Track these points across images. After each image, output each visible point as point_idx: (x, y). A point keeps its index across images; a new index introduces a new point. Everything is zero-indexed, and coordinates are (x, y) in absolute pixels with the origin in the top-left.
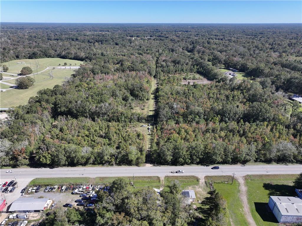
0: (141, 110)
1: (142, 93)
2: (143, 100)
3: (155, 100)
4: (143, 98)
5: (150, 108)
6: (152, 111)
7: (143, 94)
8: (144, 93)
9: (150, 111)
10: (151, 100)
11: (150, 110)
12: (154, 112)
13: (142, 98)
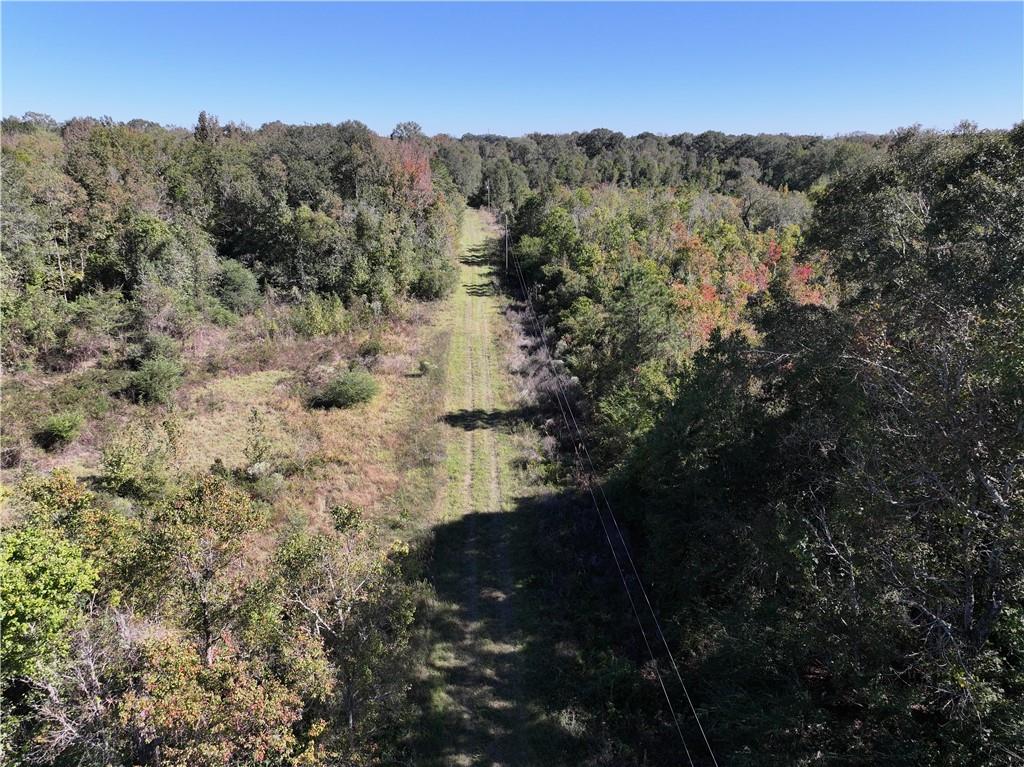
0: (294, 405)
1: (349, 215)
2: (367, 290)
3: (505, 301)
4: (362, 276)
5: (452, 374)
6: (494, 419)
7: (361, 227)
8: (373, 217)
9: (466, 420)
10: (459, 297)
11: (452, 406)
12: (531, 442)
13: (348, 269)
